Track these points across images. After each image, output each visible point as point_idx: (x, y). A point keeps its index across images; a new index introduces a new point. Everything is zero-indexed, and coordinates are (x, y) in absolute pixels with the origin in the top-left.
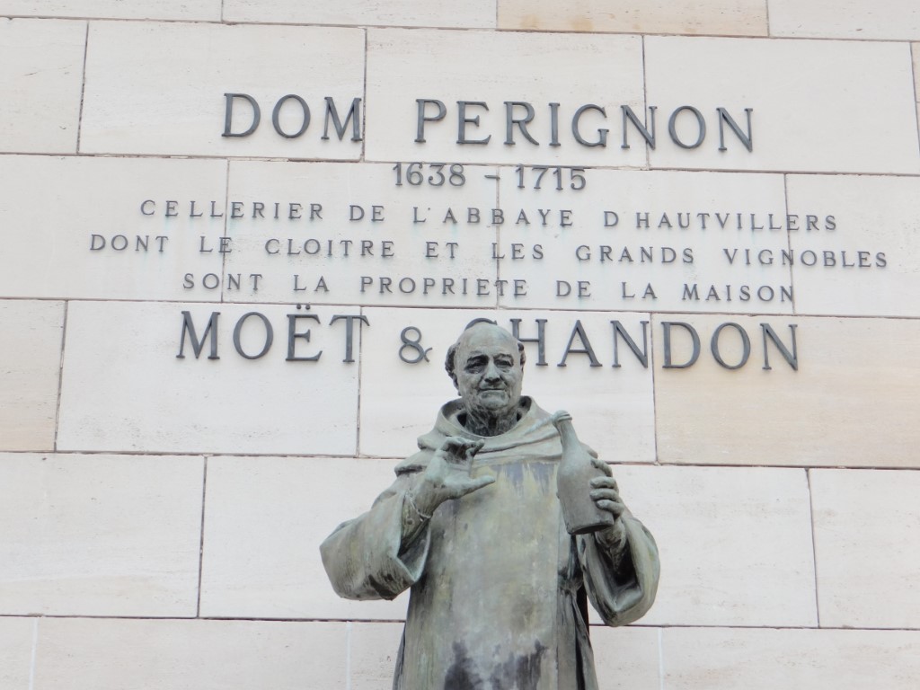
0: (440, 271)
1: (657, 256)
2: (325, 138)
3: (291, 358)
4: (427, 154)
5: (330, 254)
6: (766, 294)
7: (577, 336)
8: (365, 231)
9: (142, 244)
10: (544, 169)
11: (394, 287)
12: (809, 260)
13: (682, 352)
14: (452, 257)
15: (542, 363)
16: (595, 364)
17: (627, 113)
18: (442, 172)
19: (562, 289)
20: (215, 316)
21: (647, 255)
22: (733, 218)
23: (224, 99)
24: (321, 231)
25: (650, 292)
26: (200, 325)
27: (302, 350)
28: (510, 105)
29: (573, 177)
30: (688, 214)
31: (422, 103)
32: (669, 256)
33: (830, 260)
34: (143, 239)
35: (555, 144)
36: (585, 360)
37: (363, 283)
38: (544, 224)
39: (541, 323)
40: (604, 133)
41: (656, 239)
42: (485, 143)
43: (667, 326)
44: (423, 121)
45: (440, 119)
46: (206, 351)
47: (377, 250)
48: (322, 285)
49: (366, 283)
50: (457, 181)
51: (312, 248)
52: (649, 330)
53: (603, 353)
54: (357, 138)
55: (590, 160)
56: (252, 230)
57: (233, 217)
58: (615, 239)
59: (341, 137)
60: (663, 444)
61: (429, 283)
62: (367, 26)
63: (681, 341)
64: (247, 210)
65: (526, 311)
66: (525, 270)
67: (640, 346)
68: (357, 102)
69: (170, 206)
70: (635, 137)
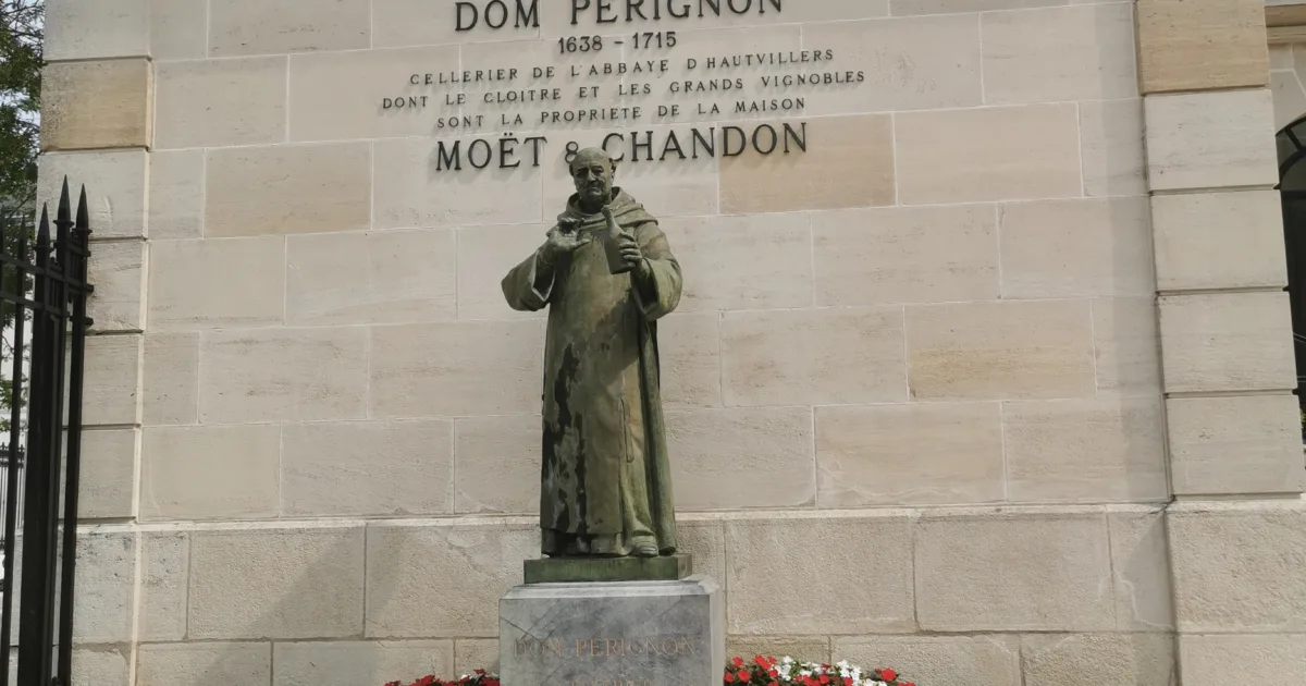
0: (587, 105)
1: (720, 86)
2: (517, 26)
3: (502, 166)
4: (578, 32)
5: (523, 100)
6: (787, 106)
7: (671, 140)
8: (543, 84)
9: (413, 102)
10: (651, 34)
11: (561, 118)
12: (814, 80)
13: (734, 147)
14: (595, 96)
15: (650, 158)
16: (682, 156)
18: (588, 42)
19: (662, 112)
20: (457, 143)
21: (714, 85)
22: (768, 56)
23: (455, 6)
24: (520, 85)
25: (715, 108)
26: (449, 148)
27: (510, 160)
29: (668, 38)
30: (739, 56)
32: (727, 85)
33: (828, 79)
34: (413, 99)
35: (657, 17)
36: (676, 155)
38: (651, 70)
40: (687, 7)
41: (718, 75)
42: (614, 20)
43: (726, 129)
44: (575, 9)
45: (586, 7)
46: (453, 165)
47: (550, 95)
48: (519, 120)
49: (544, 116)
50: (597, 47)
51: (511, 98)
52: (716, 133)
53: (687, 149)
54: (536, 25)
55: (679, 27)
56: (475, 92)
57: (465, 81)
58: (695, 77)
59: (526, 24)
60: (723, 204)
61: (582, 114)
63: (734, 138)
64: (472, 76)
65: (640, 127)
66: (639, 101)
67: (709, 144)
68: (535, 1)
69: (427, 77)
70: (707, 8)
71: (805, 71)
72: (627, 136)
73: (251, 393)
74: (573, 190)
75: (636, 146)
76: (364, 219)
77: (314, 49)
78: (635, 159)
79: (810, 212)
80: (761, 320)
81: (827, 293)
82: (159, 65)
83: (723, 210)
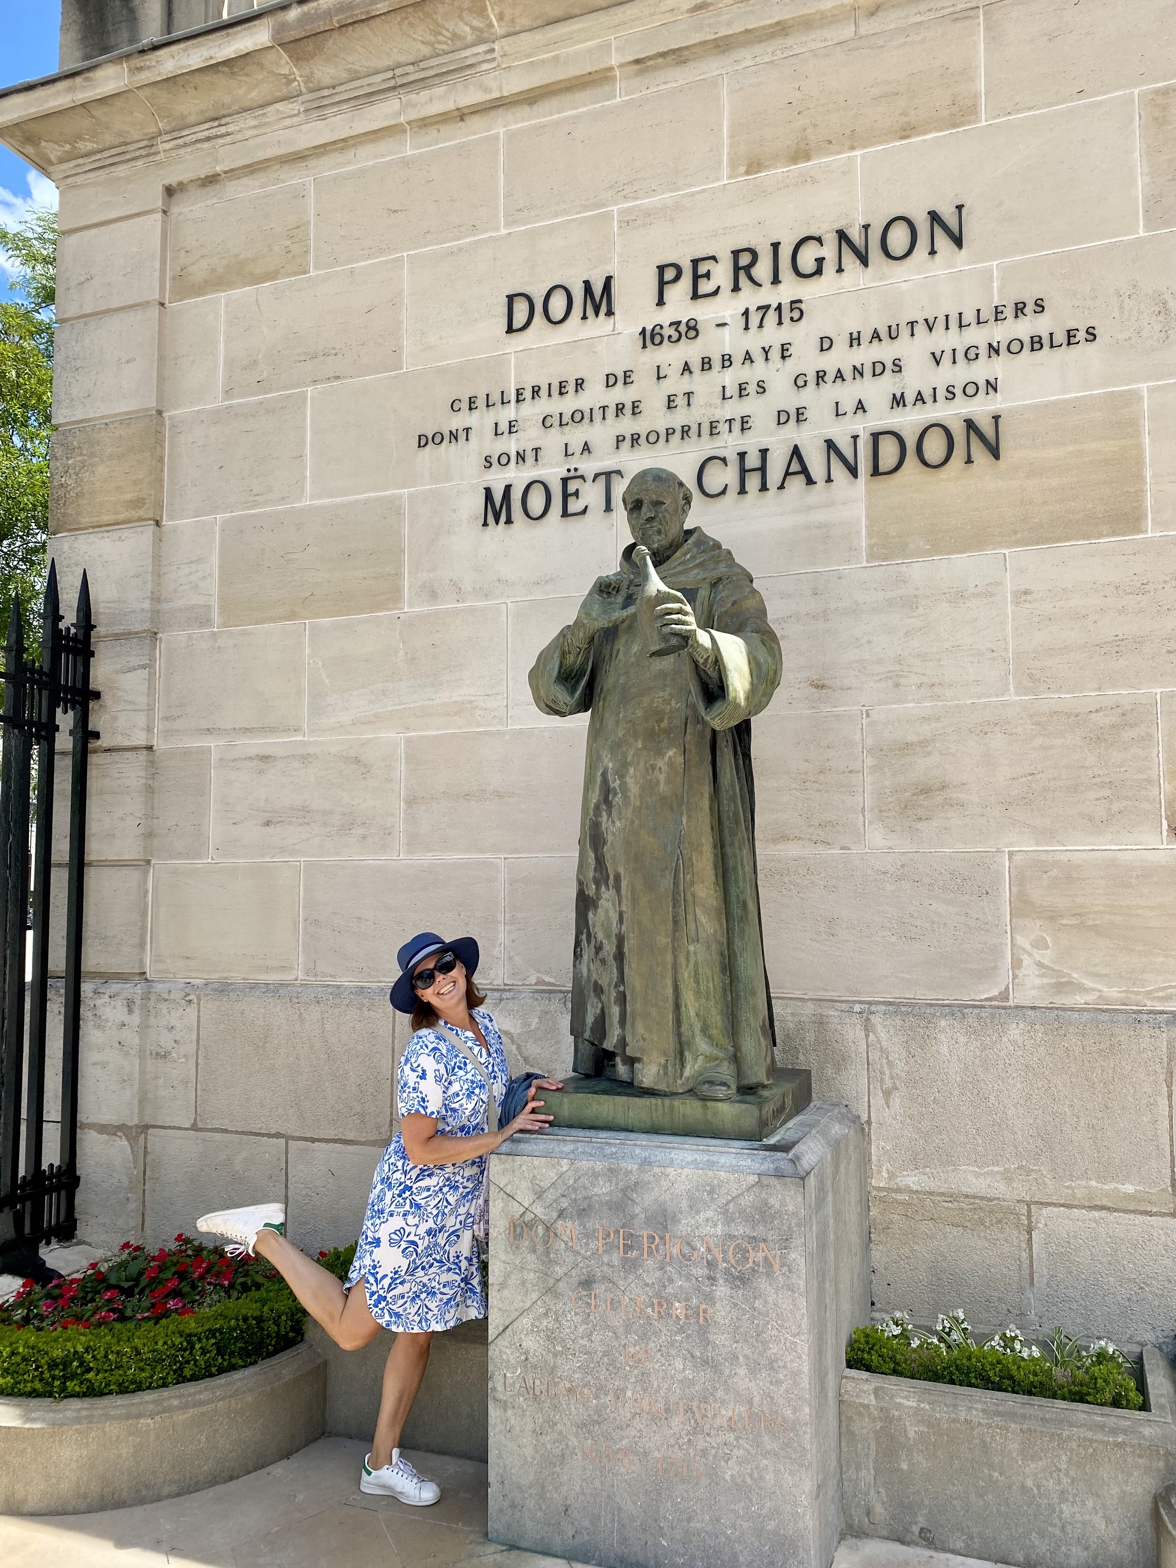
0: (679, 418)
1: (868, 371)
2: (584, 318)
3: (565, 514)
4: (665, 317)
5: (591, 420)
6: (971, 390)
7: (795, 459)
8: (620, 394)
9: (454, 436)
10: (767, 307)
11: (643, 440)
12: (1014, 347)
13: (888, 461)
14: (689, 405)
15: (764, 488)
16: (810, 481)
17: (842, 235)
18: (679, 329)
19: (782, 418)
20: (508, 488)
21: (858, 371)
22: (942, 320)
23: (506, 301)
24: (587, 400)
25: (861, 407)
26: (498, 497)
27: (574, 506)
28: (736, 254)
29: (792, 310)
30: (898, 325)
31: (662, 268)
32: (878, 369)
33: (1036, 343)
34: (454, 432)
35: (776, 281)
36: (802, 477)
37: (618, 441)
38: (767, 359)
39: (764, 452)
40: (820, 261)
41: (866, 354)
42: (716, 292)
43: (876, 437)
44: (663, 284)
45: (677, 280)
46: (503, 517)
47: (628, 410)
48: (586, 448)
49: (620, 439)
50: (692, 333)
51: (578, 417)
52: (861, 443)
53: (817, 470)
54: (610, 313)
55: (807, 291)
56: (532, 410)
57: (518, 401)
58: (830, 362)
59: (597, 315)
60: (870, 547)
61: (670, 432)
62: (615, 208)
63: (889, 451)
64: (528, 394)
65: (751, 443)
66: (750, 406)
67: (851, 459)
68: (609, 280)
69: (471, 401)
70: (849, 258)
71: (1000, 333)
72: (733, 458)
73: (267, 824)
75: (743, 472)
76: (394, 596)
77: (337, 378)
78: (742, 491)
79: (1006, 551)
80: (927, 719)
81: (1031, 675)
82: (171, 418)
83: (871, 557)
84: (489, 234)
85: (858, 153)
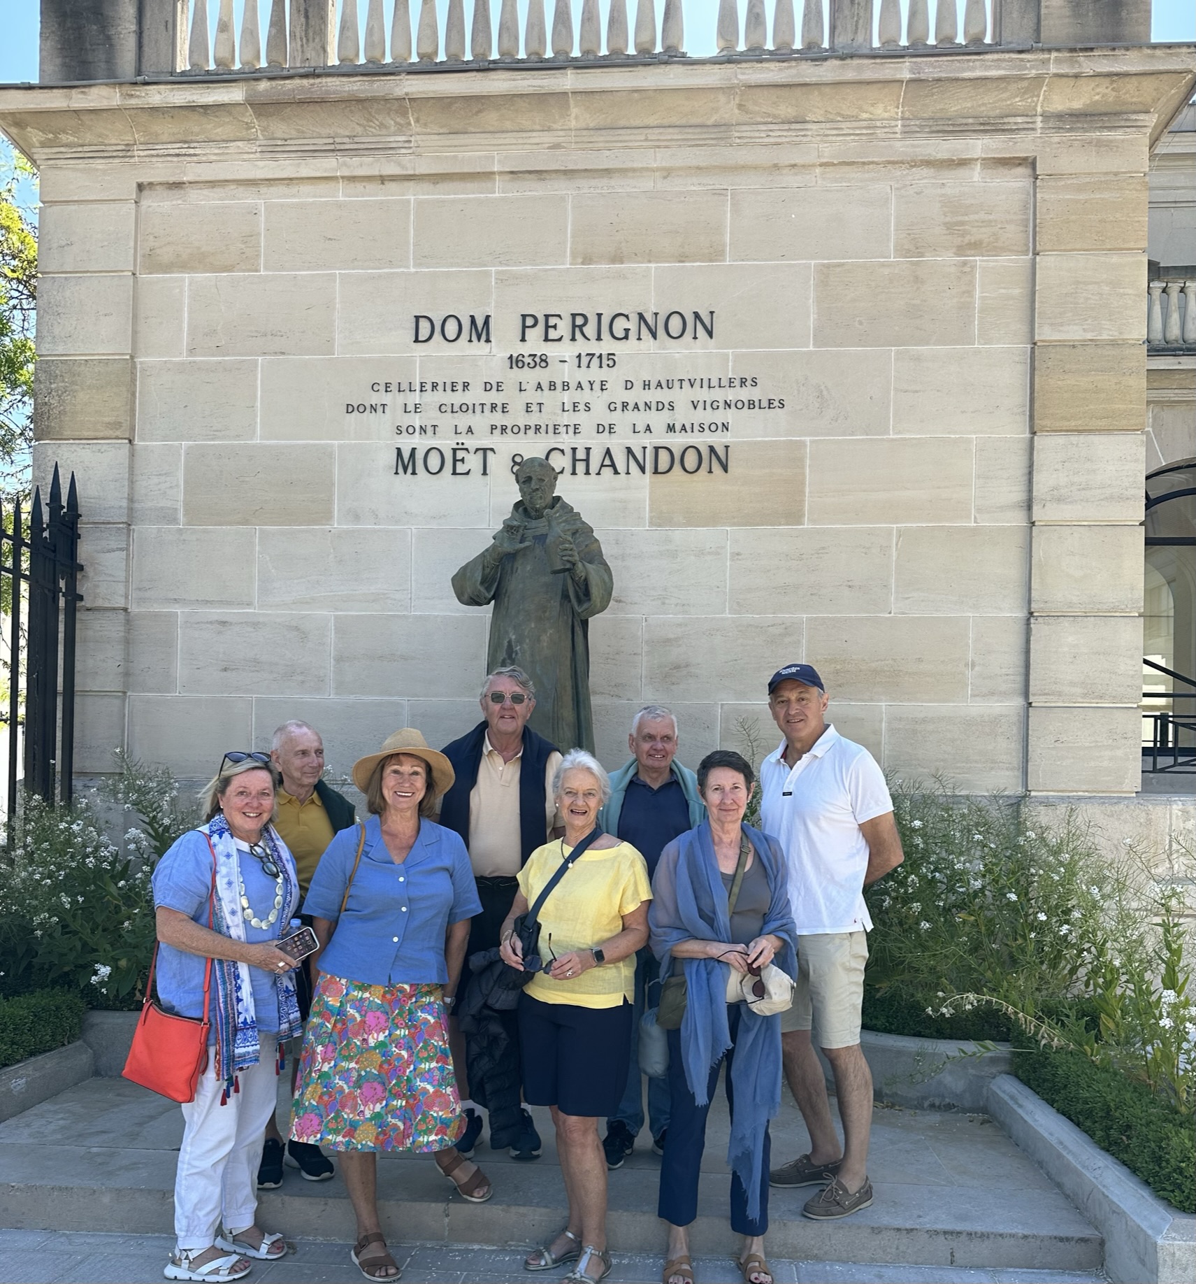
0: (533, 420)
1: (654, 406)
3: (454, 473)
4: (526, 349)
5: (474, 412)
6: (713, 426)
7: (607, 457)
8: (494, 397)
9: (374, 408)
10: (593, 355)
11: (508, 430)
12: (739, 405)
13: (663, 465)
14: (540, 411)
15: (587, 473)
16: (616, 472)
17: (641, 316)
18: (535, 360)
19: (600, 429)
20: (414, 449)
21: (648, 406)
22: (698, 382)
23: (414, 320)
24: (469, 398)
25: (648, 429)
26: (406, 455)
27: (461, 468)
28: (574, 316)
29: (608, 359)
30: (672, 380)
31: (524, 317)
32: (660, 407)
33: (751, 404)
34: (374, 406)
35: (599, 339)
36: (611, 469)
38: (591, 389)
39: (588, 449)
40: (627, 330)
41: (653, 396)
42: (560, 340)
43: (657, 449)
44: (524, 327)
45: (534, 325)
46: (410, 470)
47: (499, 408)
49: (493, 428)
50: (543, 364)
51: (464, 408)
52: (647, 451)
53: (621, 466)
54: (488, 341)
55: (618, 348)
56: (432, 398)
57: (421, 391)
58: (630, 397)
59: (479, 340)
60: (651, 518)
61: (527, 428)
62: (493, 269)
63: (664, 457)
64: (428, 387)
65: (580, 442)
66: (581, 418)
67: (641, 462)
68: (488, 317)
69: (387, 385)
70: (645, 332)
71: (731, 395)
72: (568, 452)
73: (225, 670)
74: (518, 497)
75: (575, 460)
76: (327, 516)
77: (283, 353)
78: (574, 473)
79: (728, 529)
80: (680, 625)
81: (738, 603)
82: (141, 363)
83: (651, 524)
84: (402, 270)
85: (653, 265)
